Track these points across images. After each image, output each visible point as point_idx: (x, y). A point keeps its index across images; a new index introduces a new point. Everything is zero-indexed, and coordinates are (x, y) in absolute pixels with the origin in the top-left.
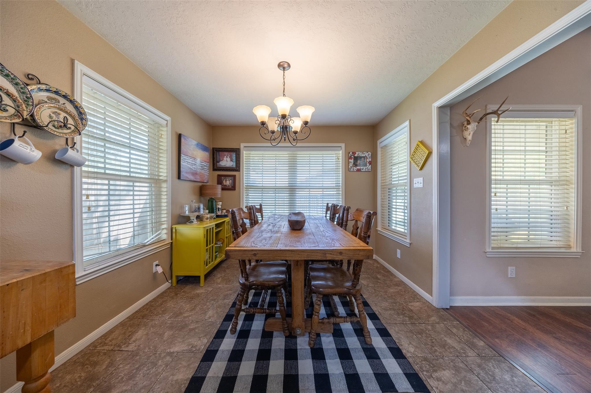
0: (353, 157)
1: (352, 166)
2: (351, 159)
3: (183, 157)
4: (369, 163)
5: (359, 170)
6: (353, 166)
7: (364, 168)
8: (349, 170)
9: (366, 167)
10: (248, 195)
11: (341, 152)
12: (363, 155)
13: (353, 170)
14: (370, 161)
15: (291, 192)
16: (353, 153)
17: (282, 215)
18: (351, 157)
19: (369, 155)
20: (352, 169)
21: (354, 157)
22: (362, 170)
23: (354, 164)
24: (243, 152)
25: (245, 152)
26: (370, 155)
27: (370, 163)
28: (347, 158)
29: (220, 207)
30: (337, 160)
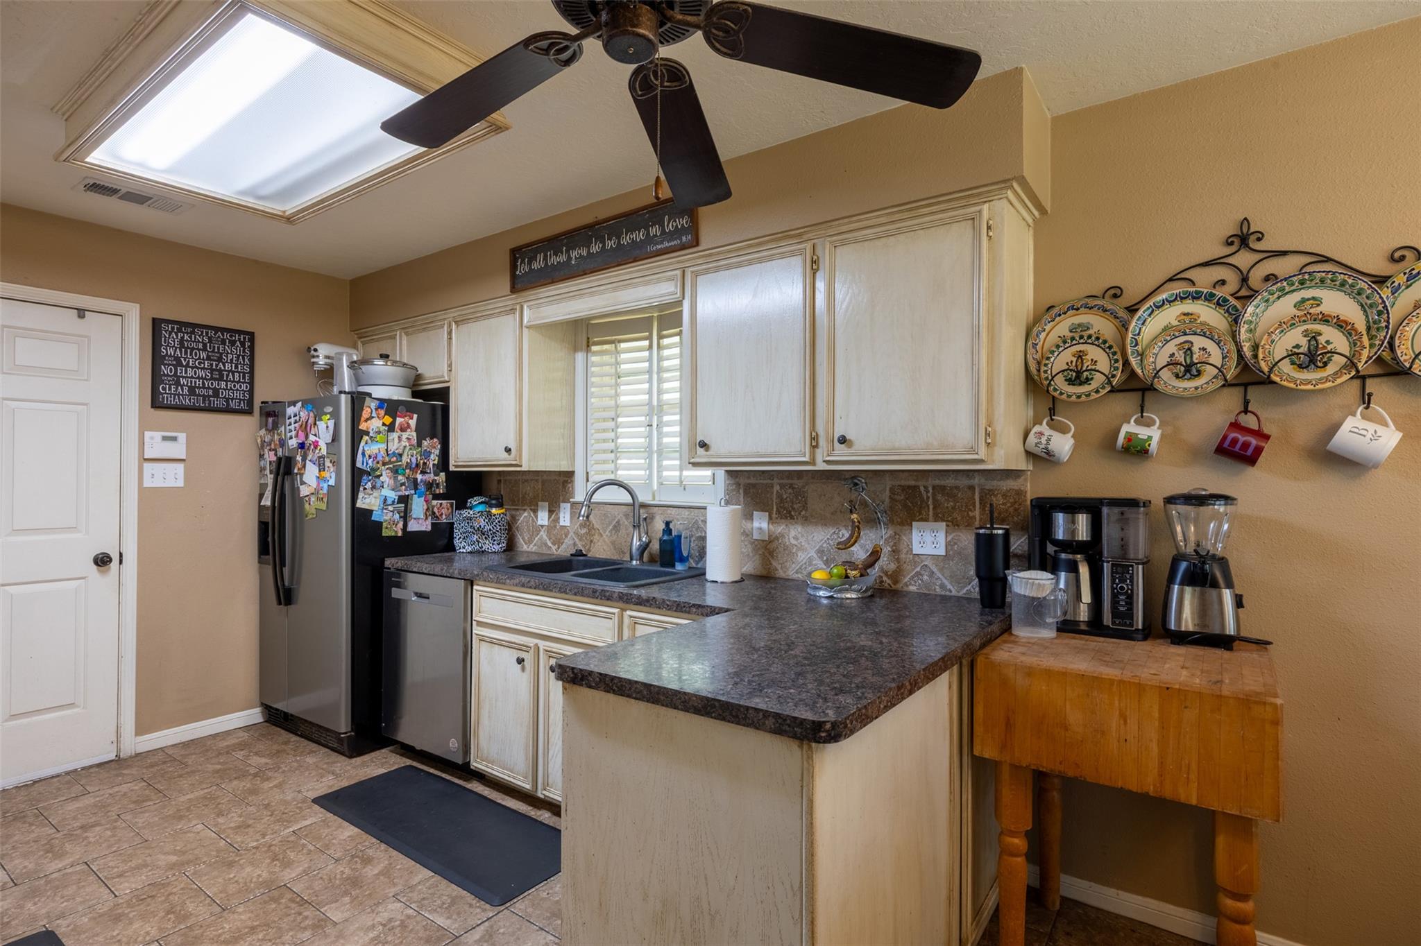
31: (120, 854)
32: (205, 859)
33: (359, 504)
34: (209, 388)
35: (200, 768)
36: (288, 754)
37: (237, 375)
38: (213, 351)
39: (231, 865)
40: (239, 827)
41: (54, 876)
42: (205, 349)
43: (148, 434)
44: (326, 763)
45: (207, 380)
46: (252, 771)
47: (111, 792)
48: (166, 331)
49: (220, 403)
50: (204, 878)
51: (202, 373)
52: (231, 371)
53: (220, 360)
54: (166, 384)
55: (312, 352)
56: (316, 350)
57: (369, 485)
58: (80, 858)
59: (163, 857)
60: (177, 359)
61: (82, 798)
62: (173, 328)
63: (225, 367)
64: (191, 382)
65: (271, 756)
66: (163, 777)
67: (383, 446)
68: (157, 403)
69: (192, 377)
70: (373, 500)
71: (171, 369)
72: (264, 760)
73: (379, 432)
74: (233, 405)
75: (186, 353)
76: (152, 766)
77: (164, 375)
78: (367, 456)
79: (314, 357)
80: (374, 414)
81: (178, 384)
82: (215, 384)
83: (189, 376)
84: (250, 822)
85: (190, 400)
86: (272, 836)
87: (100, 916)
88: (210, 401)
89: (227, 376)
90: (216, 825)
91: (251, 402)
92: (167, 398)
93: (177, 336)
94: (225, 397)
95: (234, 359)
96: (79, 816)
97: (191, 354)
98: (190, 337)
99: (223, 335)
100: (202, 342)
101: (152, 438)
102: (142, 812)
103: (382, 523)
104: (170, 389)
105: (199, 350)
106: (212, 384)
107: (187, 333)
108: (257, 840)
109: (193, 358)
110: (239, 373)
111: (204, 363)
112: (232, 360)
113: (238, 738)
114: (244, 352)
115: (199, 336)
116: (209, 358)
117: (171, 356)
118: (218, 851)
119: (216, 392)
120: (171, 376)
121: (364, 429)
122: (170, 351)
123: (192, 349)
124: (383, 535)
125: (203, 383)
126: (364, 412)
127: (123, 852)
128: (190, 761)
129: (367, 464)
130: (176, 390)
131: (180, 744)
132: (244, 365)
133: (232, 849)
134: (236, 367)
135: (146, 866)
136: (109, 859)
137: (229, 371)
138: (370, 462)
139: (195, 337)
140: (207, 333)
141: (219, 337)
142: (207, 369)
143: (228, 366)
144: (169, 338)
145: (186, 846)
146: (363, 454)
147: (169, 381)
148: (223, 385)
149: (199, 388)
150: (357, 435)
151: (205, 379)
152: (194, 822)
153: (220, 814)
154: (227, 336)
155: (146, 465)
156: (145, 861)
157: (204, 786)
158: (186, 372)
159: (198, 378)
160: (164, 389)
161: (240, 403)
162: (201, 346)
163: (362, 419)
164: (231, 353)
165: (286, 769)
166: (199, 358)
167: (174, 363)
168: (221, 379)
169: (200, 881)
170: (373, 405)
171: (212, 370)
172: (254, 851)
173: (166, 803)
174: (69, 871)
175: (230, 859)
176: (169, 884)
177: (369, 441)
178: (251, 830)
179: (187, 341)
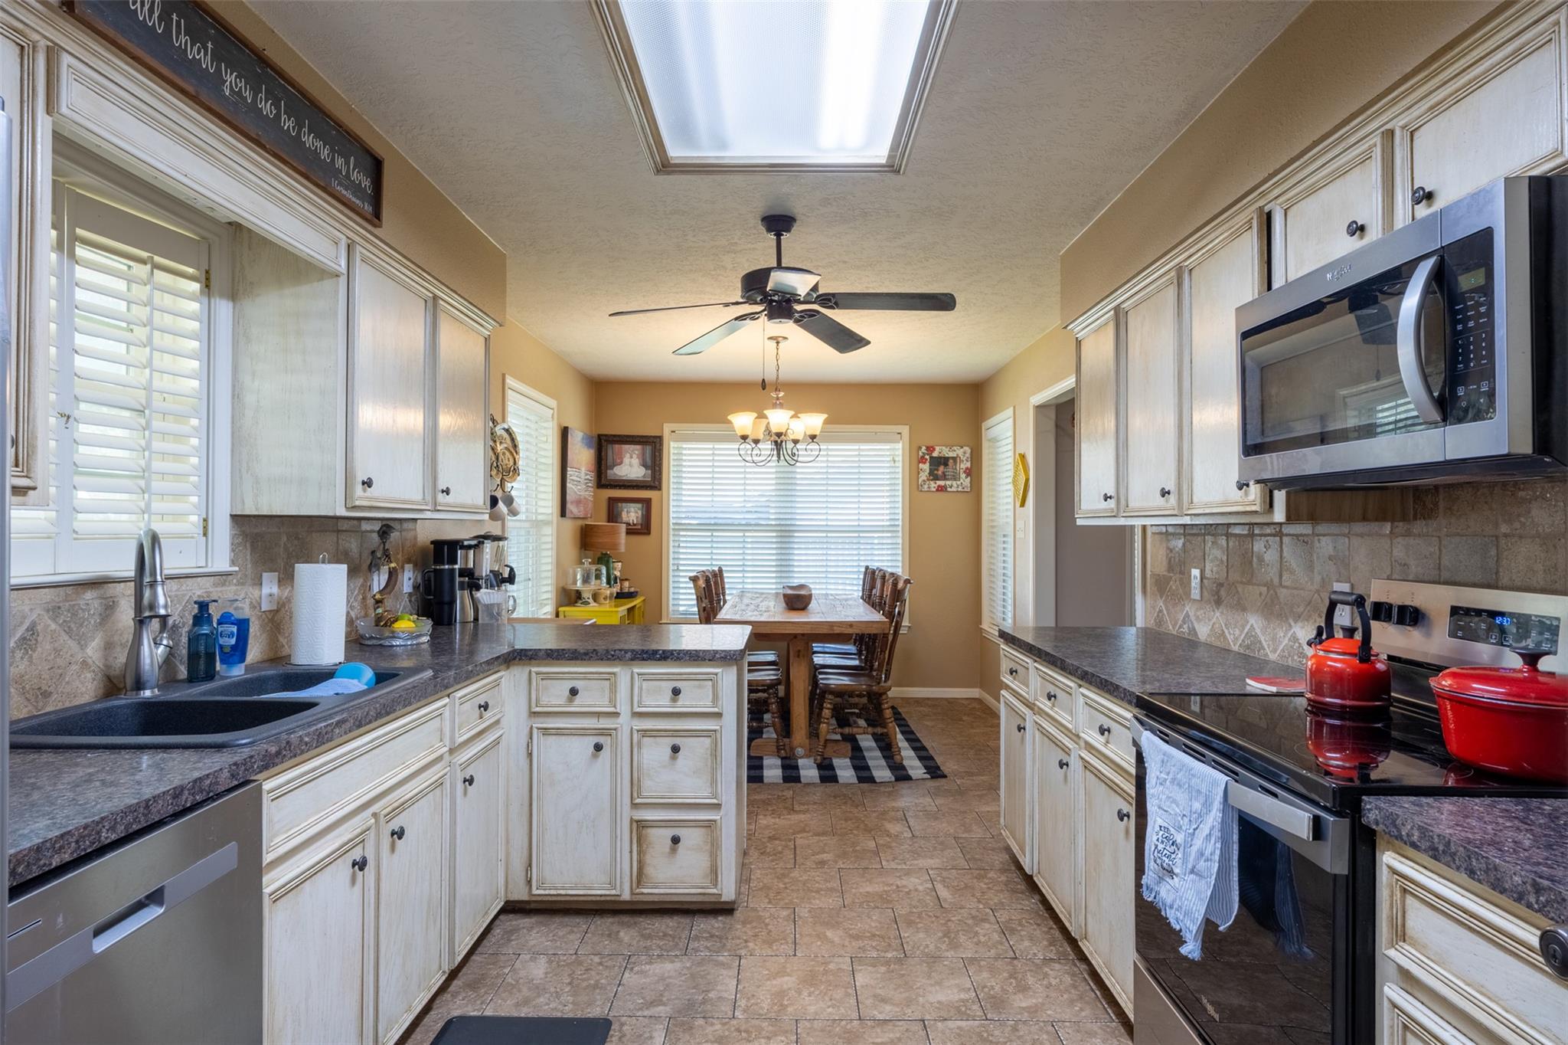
0: (927, 457)
1: (925, 478)
2: (925, 463)
3: (570, 471)
4: (965, 472)
5: (941, 489)
6: (928, 480)
7: (954, 483)
8: (919, 488)
9: (959, 483)
10: (679, 546)
11: (900, 446)
12: (951, 454)
13: (929, 488)
14: (967, 468)
15: (783, 540)
16: (928, 448)
17: (762, 594)
18: (923, 457)
19: (965, 453)
20: (926, 486)
21: (931, 458)
22: (949, 489)
23: (931, 473)
24: (669, 445)
25: (672, 444)
26: (968, 455)
27: (968, 472)
28: (915, 461)
29: (618, 573)
30: (893, 465)
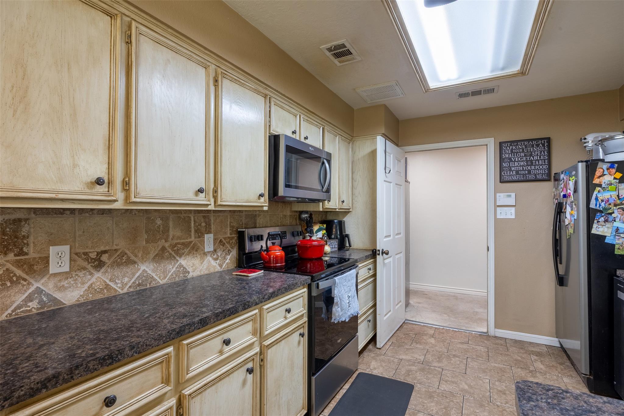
31: (454, 373)
32: (475, 396)
33: (594, 231)
34: (526, 170)
35: (512, 354)
36: (557, 370)
37: (540, 162)
38: (528, 152)
39: (482, 406)
40: (501, 391)
41: (432, 368)
42: (523, 151)
43: (498, 195)
44: (573, 387)
45: (525, 166)
46: (532, 368)
47: (474, 347)
48: (504, 147)
49: (531, 177)
50: (468, 404)
51: (522, 163)
52: (537, 160)
53: (531, 155)
54: (505, 171)
55: (583, 140)
56: (585, 139)
57: (602, 219)
58: (443, 366)
59: (464, 384)
60: (510, 159)
61: (465, 344)
62: (507, 145)
63: (534, 158)
64: (517, 168)
65: (547, 366)
66: (495, 351)
67: (614, 194)
68: (502, 181)
69: (517, 166)
70: (606, 230)
71: (507, 164)
72: (542, 366)
73: (611, 184)
74: (539, 177)
75: (514, 155)
76: (496, 344)
77: (504, 167)
78: (600, 200)
79: (585, 143)
80: (606, 172)
81: (510, 170)
82: (529, 168)
83: (515, 166)
84: (507, 392)
85: (516, 177)
86: (510, 406)
87: (428, 392)
88: (526, 177)
89: (535, 163)
90: (493, 384)
91: (549, 174)
92: (506, 177)
93: (510, 148)
94: (534, 174)
95: (539, 153)
96: (457, 351)
97: (516, 155)
98: (516, 147)
99: (533, 143)
100: (522, 149)
101: (500, 196)
102: (475, 361)
103: (614, 245)
104: (507, 173)
105: (520, 152)
106: (527, 168)
107: (514, 146)
108: (502, 403)
109: (517, 157)
110: (542, 160)
111: (523, 159)
112: (537, 154)
113: (540, 349)
114: (544, 148)
115: (520, 146)
116: (525, 155)
117: (507, 158)
118: (483, 396)
119: (529, 172)
120: (507, 167)
121: (598, 182)
122: (507, 156)
123: (518, 152)
124: (616, 253)
125: (523, 168)
126: (597, 172)
127: (455, 373)
128: (511, 349)
129: (600, 205)
130: (510, 174)
131: (514, 340)
132: (544, 155)
133: (489, 399)
134: (540, 157)
135: (456, 383)
136: (449, 372)
137: (536, 160)
138: (603, 204)
139: (518, 147)
140: (524, 144)
141: (530, 144)
142: (524, 161)
143: (535, 158)
144: (506, 150)
145: (475, 385)
146: (597, 199)
147: (506, 169)
148: (533, 167)
149: (521, 171)
150: (590, 188)
151: (524, 166)
152: (487, 377)
153: (499, 381)
154: (534, 142)
155: (498, 209)
156: (457, 381)
157: (506, 364)
158: (514, 164)
159: (520, 166)
160: (504, 173)
161: (542, 176)
162: (521, 150)
163: (595, 177)
164: (537, 151)
165: (548, 377)
166: (521, 156)
167: (509, 161)
168: (532, 164)
169: (465, 404)
170: (605, 166)
171: (527, 161)
172: (496, 407)
173: (486, 362)
174: (437, 369)
175: (484, 403)
176: (456, 396)
177: (602, 190)
178: (504, 396)
179: (515, 149)
